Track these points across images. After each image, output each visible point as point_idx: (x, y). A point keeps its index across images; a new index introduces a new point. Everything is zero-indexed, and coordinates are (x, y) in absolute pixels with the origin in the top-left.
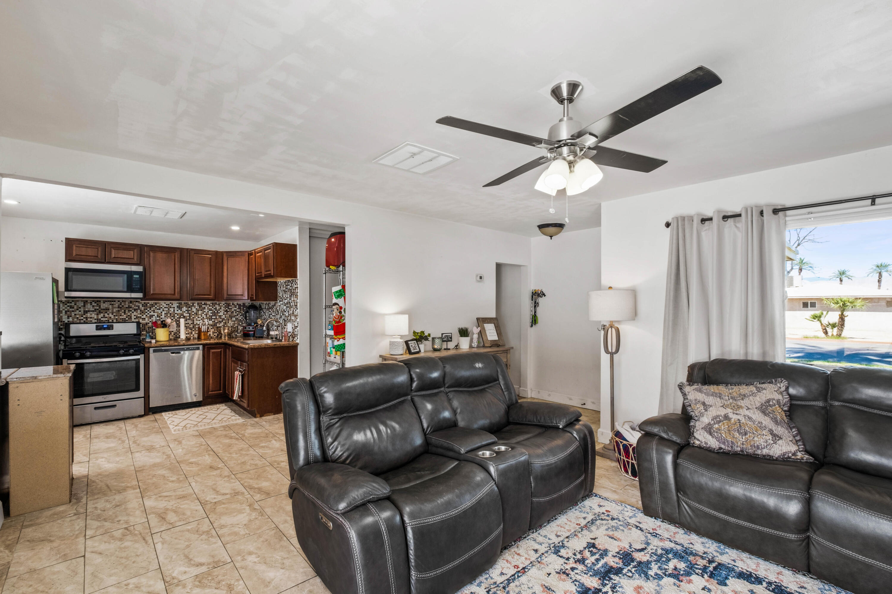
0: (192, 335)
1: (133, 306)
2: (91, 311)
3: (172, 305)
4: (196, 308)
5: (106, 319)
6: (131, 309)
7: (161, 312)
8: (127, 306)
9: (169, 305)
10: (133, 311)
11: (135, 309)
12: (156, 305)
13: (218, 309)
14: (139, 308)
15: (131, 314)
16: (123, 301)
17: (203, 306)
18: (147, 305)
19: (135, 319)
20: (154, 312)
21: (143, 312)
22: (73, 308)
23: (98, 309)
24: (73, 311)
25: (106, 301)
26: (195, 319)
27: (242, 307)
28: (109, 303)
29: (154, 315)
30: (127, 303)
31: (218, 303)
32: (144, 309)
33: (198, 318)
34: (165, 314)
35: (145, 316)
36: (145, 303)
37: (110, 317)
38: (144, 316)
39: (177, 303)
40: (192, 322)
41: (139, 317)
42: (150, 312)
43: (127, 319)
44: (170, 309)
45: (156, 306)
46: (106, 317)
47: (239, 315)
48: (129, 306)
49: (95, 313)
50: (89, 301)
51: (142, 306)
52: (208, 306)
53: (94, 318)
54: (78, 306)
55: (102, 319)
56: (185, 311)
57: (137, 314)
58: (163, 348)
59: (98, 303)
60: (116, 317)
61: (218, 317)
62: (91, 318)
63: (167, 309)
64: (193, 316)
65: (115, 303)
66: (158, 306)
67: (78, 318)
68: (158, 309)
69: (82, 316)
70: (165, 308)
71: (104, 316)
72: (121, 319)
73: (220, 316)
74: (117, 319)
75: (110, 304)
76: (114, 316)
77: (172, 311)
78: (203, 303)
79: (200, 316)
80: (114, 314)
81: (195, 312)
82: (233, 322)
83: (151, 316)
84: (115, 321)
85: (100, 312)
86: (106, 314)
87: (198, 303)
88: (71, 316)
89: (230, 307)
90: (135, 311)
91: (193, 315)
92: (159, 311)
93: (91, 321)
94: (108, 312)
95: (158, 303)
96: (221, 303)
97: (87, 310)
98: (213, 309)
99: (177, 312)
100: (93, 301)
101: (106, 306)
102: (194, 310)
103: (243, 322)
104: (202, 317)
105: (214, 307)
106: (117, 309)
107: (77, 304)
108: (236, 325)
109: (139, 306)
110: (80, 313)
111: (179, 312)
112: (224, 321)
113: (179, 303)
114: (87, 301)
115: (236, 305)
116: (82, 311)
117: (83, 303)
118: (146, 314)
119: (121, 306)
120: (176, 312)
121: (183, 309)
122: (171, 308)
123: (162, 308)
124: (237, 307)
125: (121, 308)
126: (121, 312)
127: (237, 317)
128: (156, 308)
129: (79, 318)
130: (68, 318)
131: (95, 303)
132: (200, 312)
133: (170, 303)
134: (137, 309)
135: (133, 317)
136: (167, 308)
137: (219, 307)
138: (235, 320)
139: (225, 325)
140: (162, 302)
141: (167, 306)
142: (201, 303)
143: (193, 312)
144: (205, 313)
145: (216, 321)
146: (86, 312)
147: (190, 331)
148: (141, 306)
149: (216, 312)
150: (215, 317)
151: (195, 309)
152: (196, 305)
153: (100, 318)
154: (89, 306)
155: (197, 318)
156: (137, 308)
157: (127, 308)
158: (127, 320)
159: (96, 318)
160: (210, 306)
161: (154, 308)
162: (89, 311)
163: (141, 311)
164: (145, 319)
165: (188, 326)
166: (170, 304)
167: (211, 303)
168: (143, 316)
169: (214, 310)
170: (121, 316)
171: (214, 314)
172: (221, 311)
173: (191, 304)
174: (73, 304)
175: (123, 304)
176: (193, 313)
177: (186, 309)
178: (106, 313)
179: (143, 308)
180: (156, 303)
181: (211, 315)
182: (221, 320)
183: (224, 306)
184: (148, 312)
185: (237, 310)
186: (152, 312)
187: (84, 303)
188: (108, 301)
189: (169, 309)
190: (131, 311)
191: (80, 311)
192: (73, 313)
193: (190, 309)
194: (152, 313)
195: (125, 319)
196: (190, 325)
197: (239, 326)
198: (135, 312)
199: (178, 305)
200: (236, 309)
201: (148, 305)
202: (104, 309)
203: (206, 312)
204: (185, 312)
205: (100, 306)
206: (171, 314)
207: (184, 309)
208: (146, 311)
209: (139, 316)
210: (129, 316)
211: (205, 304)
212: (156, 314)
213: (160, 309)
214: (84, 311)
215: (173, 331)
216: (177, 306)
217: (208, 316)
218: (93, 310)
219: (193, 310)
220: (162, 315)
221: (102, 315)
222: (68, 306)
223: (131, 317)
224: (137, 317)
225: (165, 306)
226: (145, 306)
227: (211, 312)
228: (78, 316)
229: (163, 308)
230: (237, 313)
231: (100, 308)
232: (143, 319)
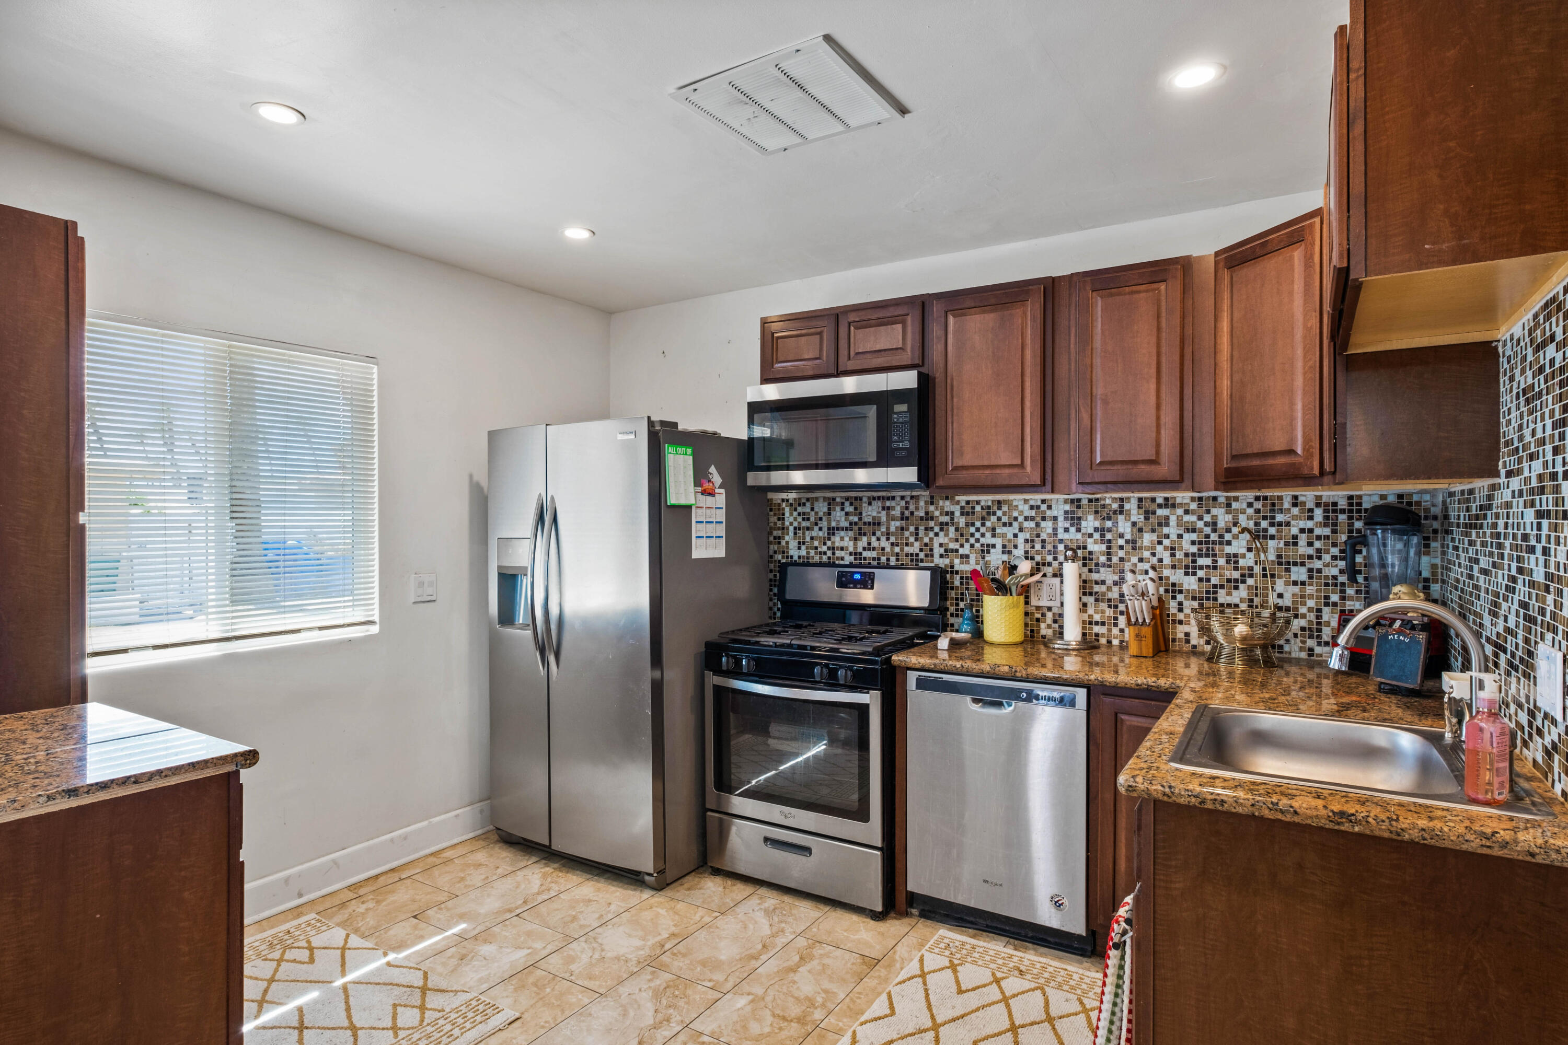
0: (1115, 631)
1: (937, 513)
2: (842, 529)
3: (1050, 507)
4: (1134, 519)
5: (874, 554)
6: (932, 524)
7: (1015, 536)
8: (922, 514)
9: (1038, 507)
10: (937, 529)
11: (941, 524)
12: (1000, 508)
13: (1221, 524)
14: (952, 519)
15: (931, 539)
16: (912, 497)
17: (1161, 512)
18: (973, 508)
19: (941, 556)
20: (994, 536)
21: (962, 535)
22: (808, 519)
23: (856, 523)
24: (808, 529)
25: (874, 499)
26: (1128, 566)
27: (1342, 518)
28: (880, 503)
29: (994, 546)
30: (922, 503)
31: (1222, 500)
32: (967, 525)
33: (1141, 560)
34: (1026, 541)
35: (967, 546)
36: (968, 502)
37: (883, 549)
38: (966, 550)
39: (1066, 501)
40: (1116, 578)
41: (952, 550)
42: (983, 535)
43: (922, 555)
44: (1043, 524)
45: (999, 513)
46: (874, 549)
47: (1327, 558)
48: (927, 513)
49: (851, 533)
50: (838, 500)
51: (962, 514)
52: (1180, 512)
53: (847, 548)
54: (816, 513)
55: (865, 554)
56: (1091, 531)
57: (946, 540)
58: (946, 677)
59: (857, 504)
60: (897, 549)
61: (1221, 562)
62: (842, 549)
63: (1032, 524)
64: (1121, 554)
65: (893, 503)
66: (1004, 513)
67: (816, 548)
68: (1005, 524)
69: (825, 544)
70: (1026, 519)
71: (869, 544)
72: (907, 555)
73: (1232, 559)
74: (897, 554)
75: (883, 508)
76: (892, 544)
77: (1050, 531)
78: (1160, 501)
79: (1147, 554)
80: (893, 539)
81: (1128, 537)
82: (1296, 589)
83: (986, 549)
84: (893, 562)
85: (862, 534)
86: (874, 539)
87: (1140, 500)
88: (804, 543)
89: (1279, 518)
90: (941, 530)
91: (1121, 547)
92: (1009, 532)
93: (842, 559)
94: (878, 534)
95: (1005, 502)
96: (1236, 499)
97: (833, 524)
98: (1200, 524)
99: (1066, 536)
100: (847, 499)
101: (875, 514)
102: (1124, 526)
103: (1350, 591)
104: (1154, 560)
105: (1207, 518)
106: (898, 524)
107: (816, 509)
108: (1311, 603)
109: (953, 513)
110: (821, 534)
111: (1073, 535)
112: (1250, 582)
113: (1072, 501)
114: (834, 499)
115: (1310, 505)
116: (825, 529)
117: (826, 504)
118: (972, 540)
119: (907, 513)
120: (1061, 535)
121: (1084, 523)
122: (1044, 519)
123: (1016, 519)
124: (1319, 513)
125: (907, 519)
126: (907, 534)
127: (1317, 564)
128: (999, 519)
129: (819, 550)
130: (799, 548)
131: (851, 504)
132: (1148, 538)
133: (1043, 501)
134: (947, 524)
135: (938, 551)
136: (1032, 519)
137: (1229, 518)
138: (1304, 577)
139: (1257, 601)
140: (1017, 498)
141: (1033, 513)
142: (1153, 500)
143: (1121, 536)
144: (1166, 542)
145: (1214, 580)
146: (832, 531)
147: (1109, 612)
148: (957, 514)
149: (1214, 537)
150: (1208, 561)
151: (1129, 524)
152: (1132, 506)
153: (860, 550)
154: (838, 514)
155: (1134, 560)
156: (946, 519)
157: (922, 518)
158: (922, 561)
159: (851, 549)
160: (1187, 512)
161: (994, 519)
162: (838, 529)
163: (957, 530)
164: (967, 556)
165: (1104, 594)
166: (1044, 507)
167: (1193, 499)
168: (962, 546)
169: (1208, 530)
170: (907, 545)
171: (1206, 546)
172: (1236, 537)
173: (1115, 506)
174: (807, 509)
175: (912, 507)
176: (1121, 542)
177: (1097, 524)
178: (874, 534)
179: (962, 521)
180: (999, 502)
181: (1194, 549)
182: (1236, 575)
183: (1250, 511)
184: (977, 535)
185: (1318, 531)
186: (988, 535)
187: (829, 504)
188: (879, 498)
189: (1038, 524)
190: (932, 529)
191: (820, 529)
192: (807, 533)
193: (1109, 524)
194: (988, 539)
195: (917, 555)
196: (1109, 589)
197: (1326, 611)
198: (942, 534)
199: (1067, 507)
200: (1310, 524)
201: (978, 508)
202: (869, 523)
203: (1173, 537)
204: (1091, 536)
205: (861, 514)
206: (1043, 541)
207: (1090, 523)
208: (972, 530)
209: (952, 546)
210: (926, 545)
211: (1168, 504)
212: (998, 542)
213: (1011, 525)
214: (829, 529)
215: (1049, 609)
216: (1066, 512)
217: (1179, 555)
218: (846, 524)
219: (1121, 530)
220: (1016, 547)
221: (863, 542)
222: (799, 514)
223: (931, 550)
224: (946, 550)
225: (1029, 513)
226: (968, 514)
227: (1194, 536)
228: (816, 543)
229: (1021, 519)
230: (1318, 544)
231: (860, 519)
232: (962, 556)
